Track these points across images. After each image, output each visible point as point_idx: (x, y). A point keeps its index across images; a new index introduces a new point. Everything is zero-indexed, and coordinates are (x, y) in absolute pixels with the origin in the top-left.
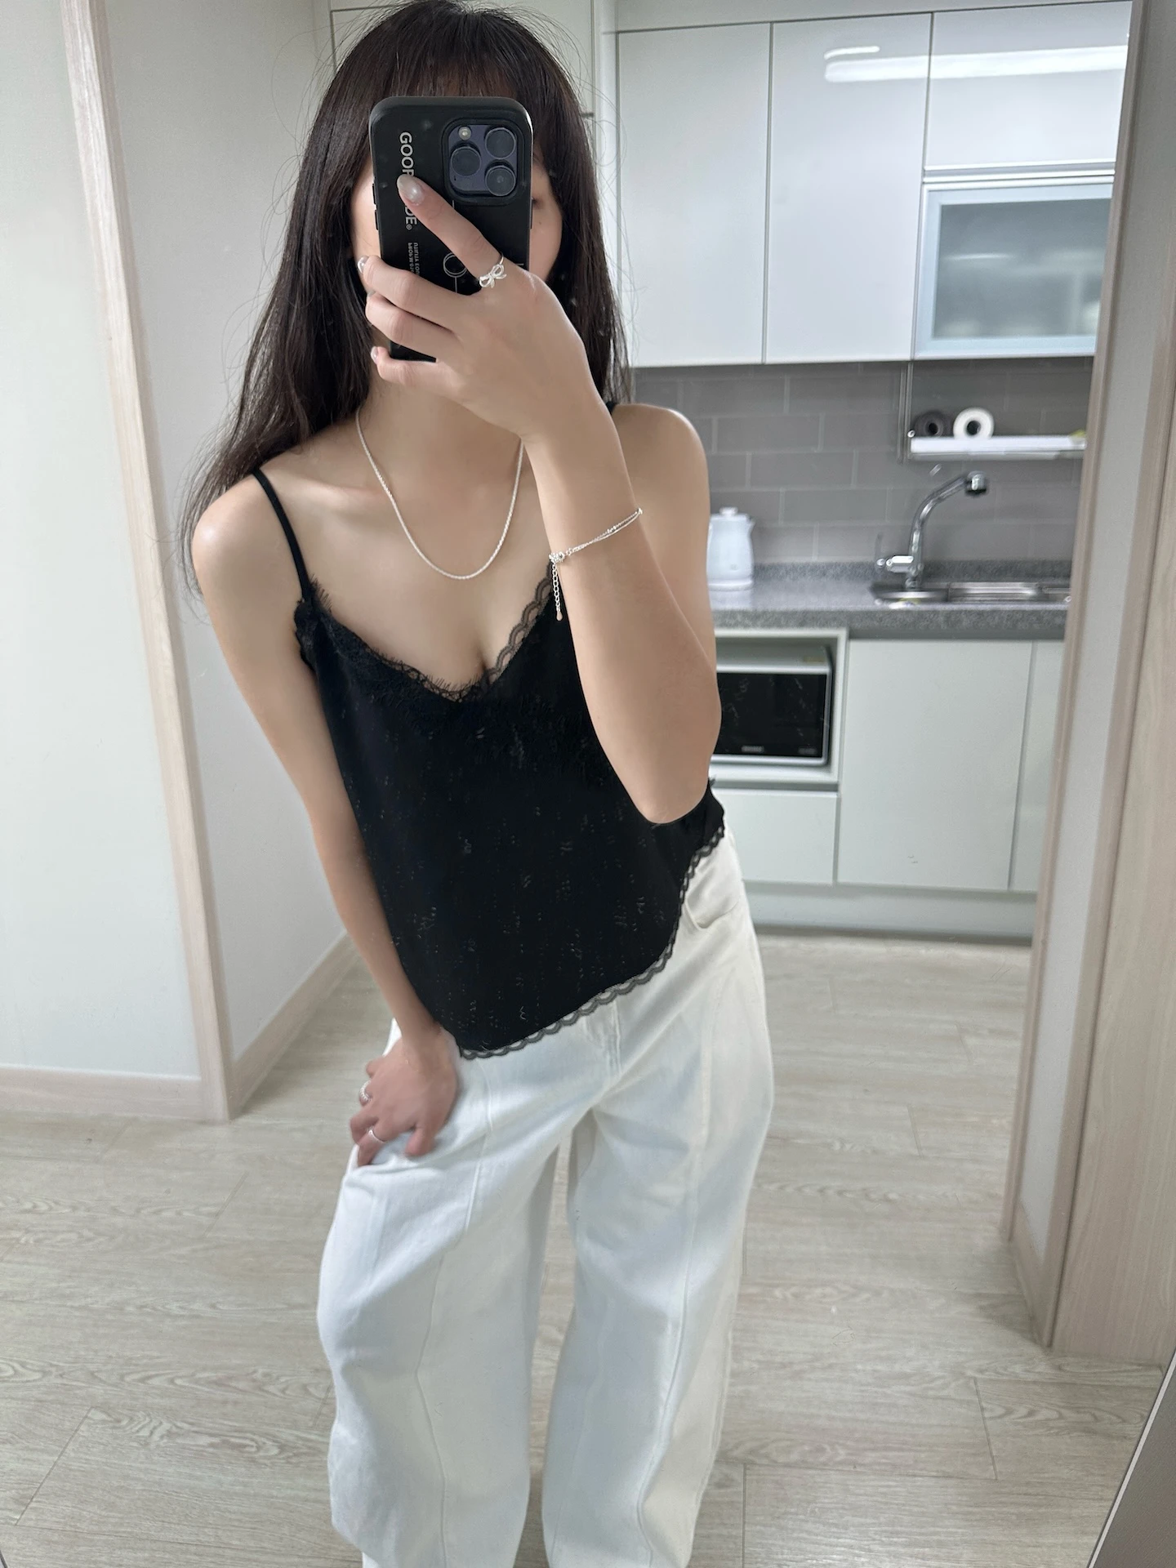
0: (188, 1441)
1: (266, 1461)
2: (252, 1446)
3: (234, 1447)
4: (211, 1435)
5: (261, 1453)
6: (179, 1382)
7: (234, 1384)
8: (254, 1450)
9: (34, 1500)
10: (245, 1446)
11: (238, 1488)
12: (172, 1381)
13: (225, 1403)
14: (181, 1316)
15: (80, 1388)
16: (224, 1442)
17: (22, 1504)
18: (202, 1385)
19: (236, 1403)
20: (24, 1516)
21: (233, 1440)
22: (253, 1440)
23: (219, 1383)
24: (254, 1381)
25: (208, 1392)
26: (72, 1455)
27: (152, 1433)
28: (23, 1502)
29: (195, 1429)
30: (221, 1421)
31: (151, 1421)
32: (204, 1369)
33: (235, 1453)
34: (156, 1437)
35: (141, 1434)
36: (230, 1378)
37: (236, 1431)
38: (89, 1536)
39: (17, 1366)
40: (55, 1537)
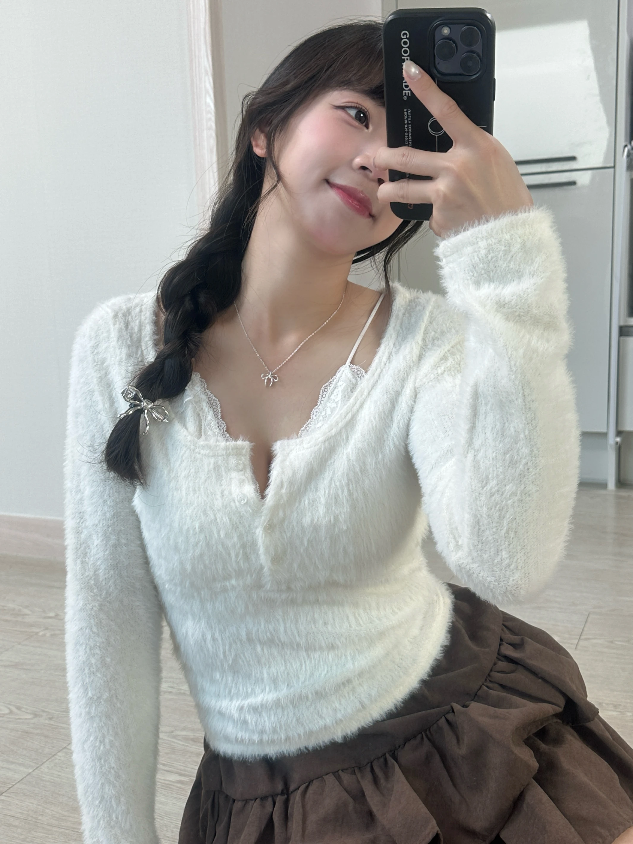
38: (49, 827)
39: (13, 708)
40: (16, 823)
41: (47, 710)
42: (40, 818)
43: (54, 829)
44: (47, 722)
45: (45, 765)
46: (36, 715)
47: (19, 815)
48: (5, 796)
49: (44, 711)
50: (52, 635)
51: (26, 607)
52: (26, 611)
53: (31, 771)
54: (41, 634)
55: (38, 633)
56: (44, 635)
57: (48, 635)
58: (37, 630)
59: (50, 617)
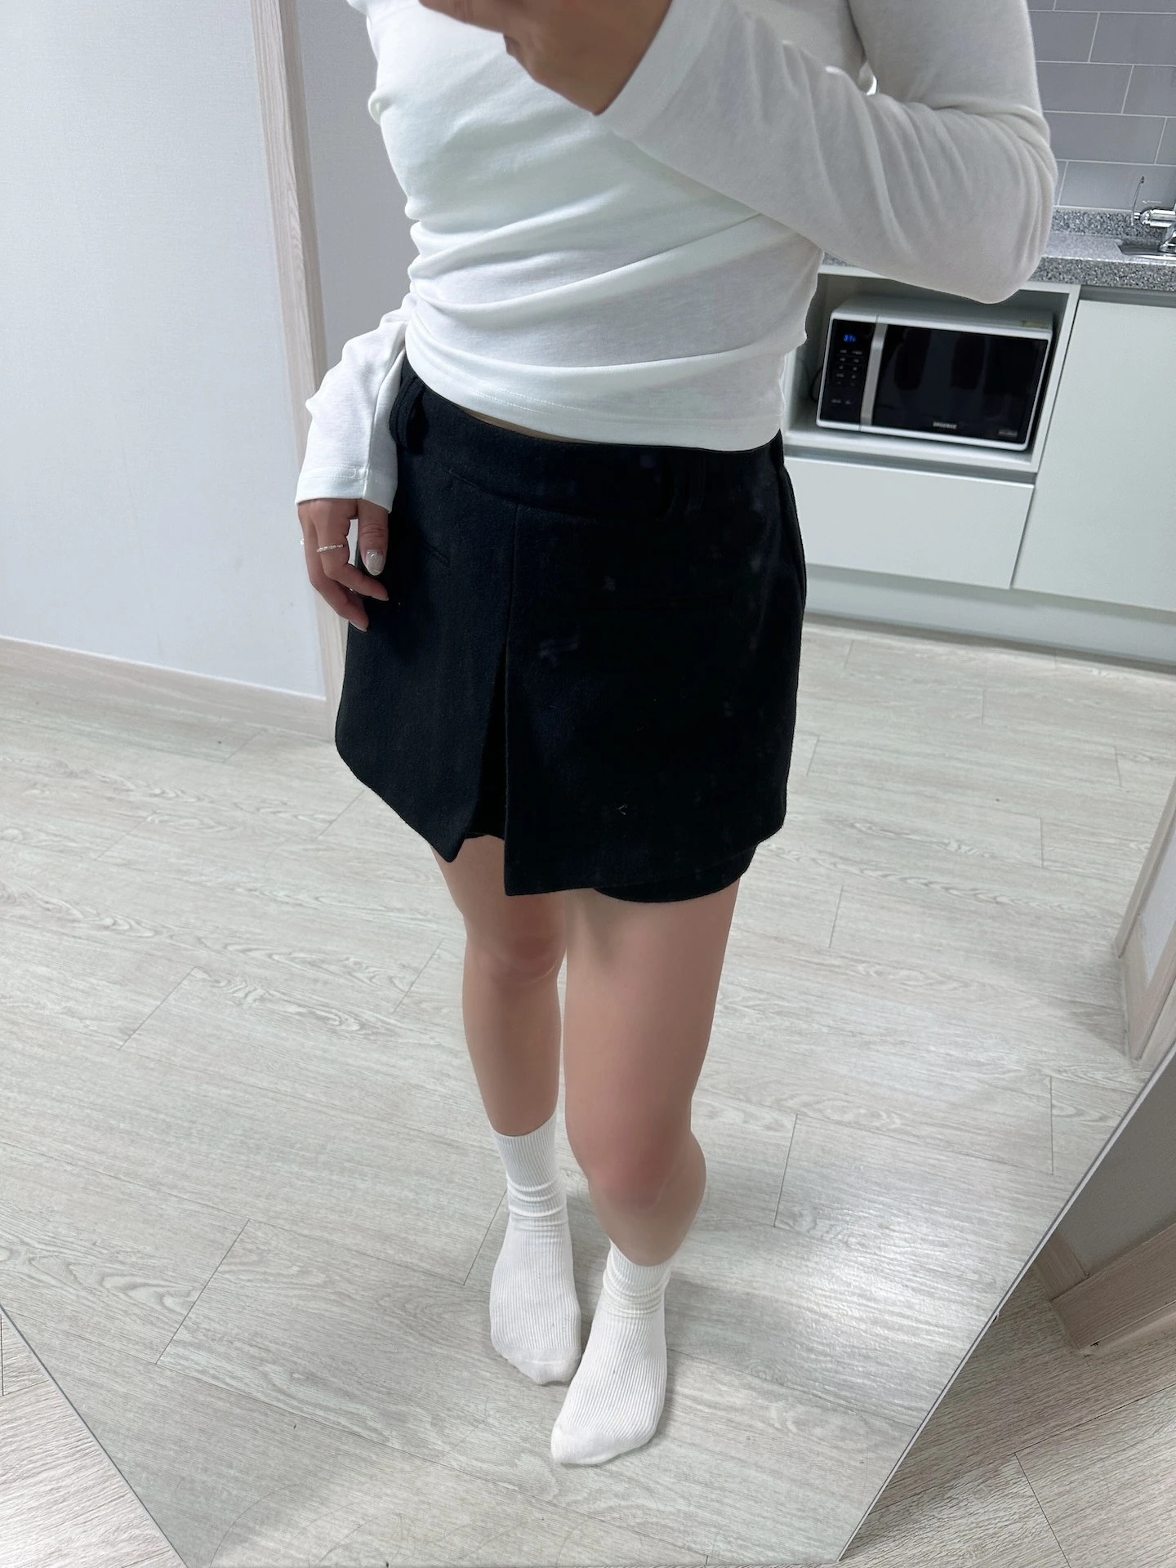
0: (276, 1007)
1: (347, 1035)
2: (335, 1020)
3: (319, 1018)
4: (300, 1006)
5: (343, 1027)
6: (276, 957)
7: (325, 966)
8: (337, 1023)
9: (137, 1032)
10: (329, 1019)
11: (319, 1053)
12: (270, 956)
13: (316, 981)
14: (287, 903)
15: (185, 949)
16: (311, 1013)
17: (125, 1033)
18: (297, 963)
19: (325, 983)
20: (127, 1044)
21: (318, 1012)
22: (336, 1015)
23: (312, 964)
24: (345, 966)
25: (301, 970)
26: (173, 1002)
27: (246, 995)
28: (127, 1033)
29: (286, 998)
30: (309, 995)
31: (246, 987)
32: (301, 950)
33: (320, 1023)
34: (250, 999)
35: (235, 995)
36: (323, 962)
37: (323, 1006)
38: (181, 1069)
39: (133, 923)
40: (152, 1065)
41: (167, 925)
42: (173, 1058)
43: (188, 1071)
44: (169, 941)
45: (172, 996)
46: (157, 933)
47: (152, 1056)
48: (139, 1034)
49: (163, 927)
50: (161, 822)
51: (129, 778)
52: (130, 785)
53: (159, 1003)
54: (149, 819)
55: (145, 818)
56: (153, 821)
57: (157, 822)
58: (144, 814)
59: (156, 795)
